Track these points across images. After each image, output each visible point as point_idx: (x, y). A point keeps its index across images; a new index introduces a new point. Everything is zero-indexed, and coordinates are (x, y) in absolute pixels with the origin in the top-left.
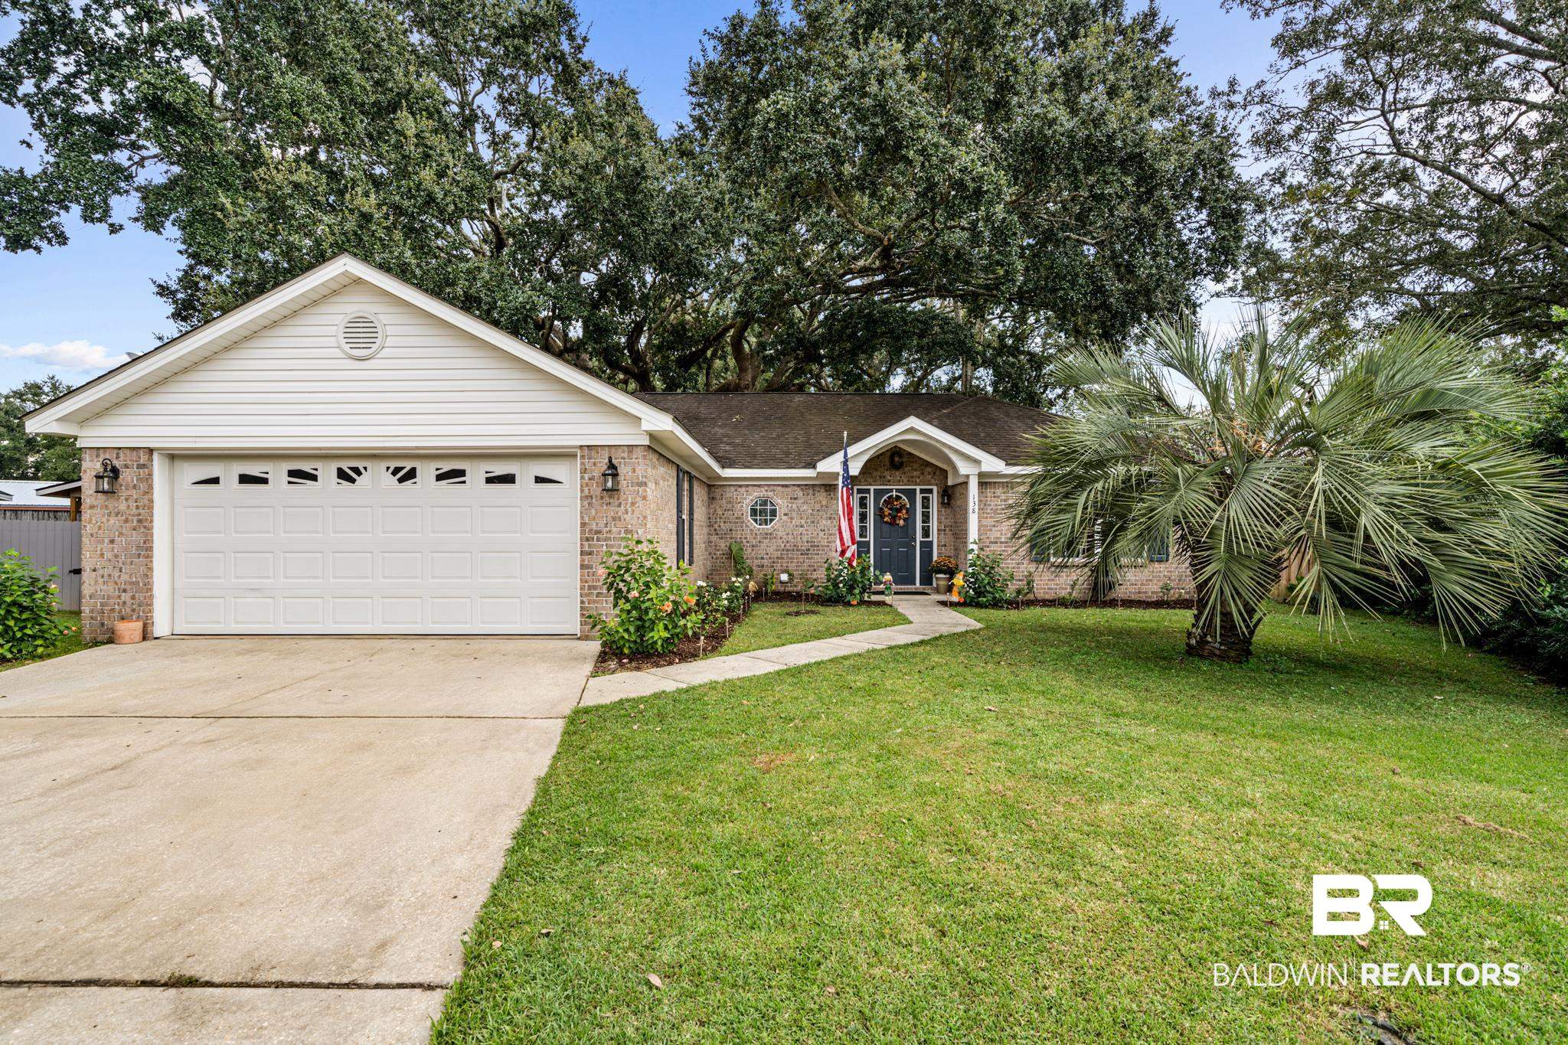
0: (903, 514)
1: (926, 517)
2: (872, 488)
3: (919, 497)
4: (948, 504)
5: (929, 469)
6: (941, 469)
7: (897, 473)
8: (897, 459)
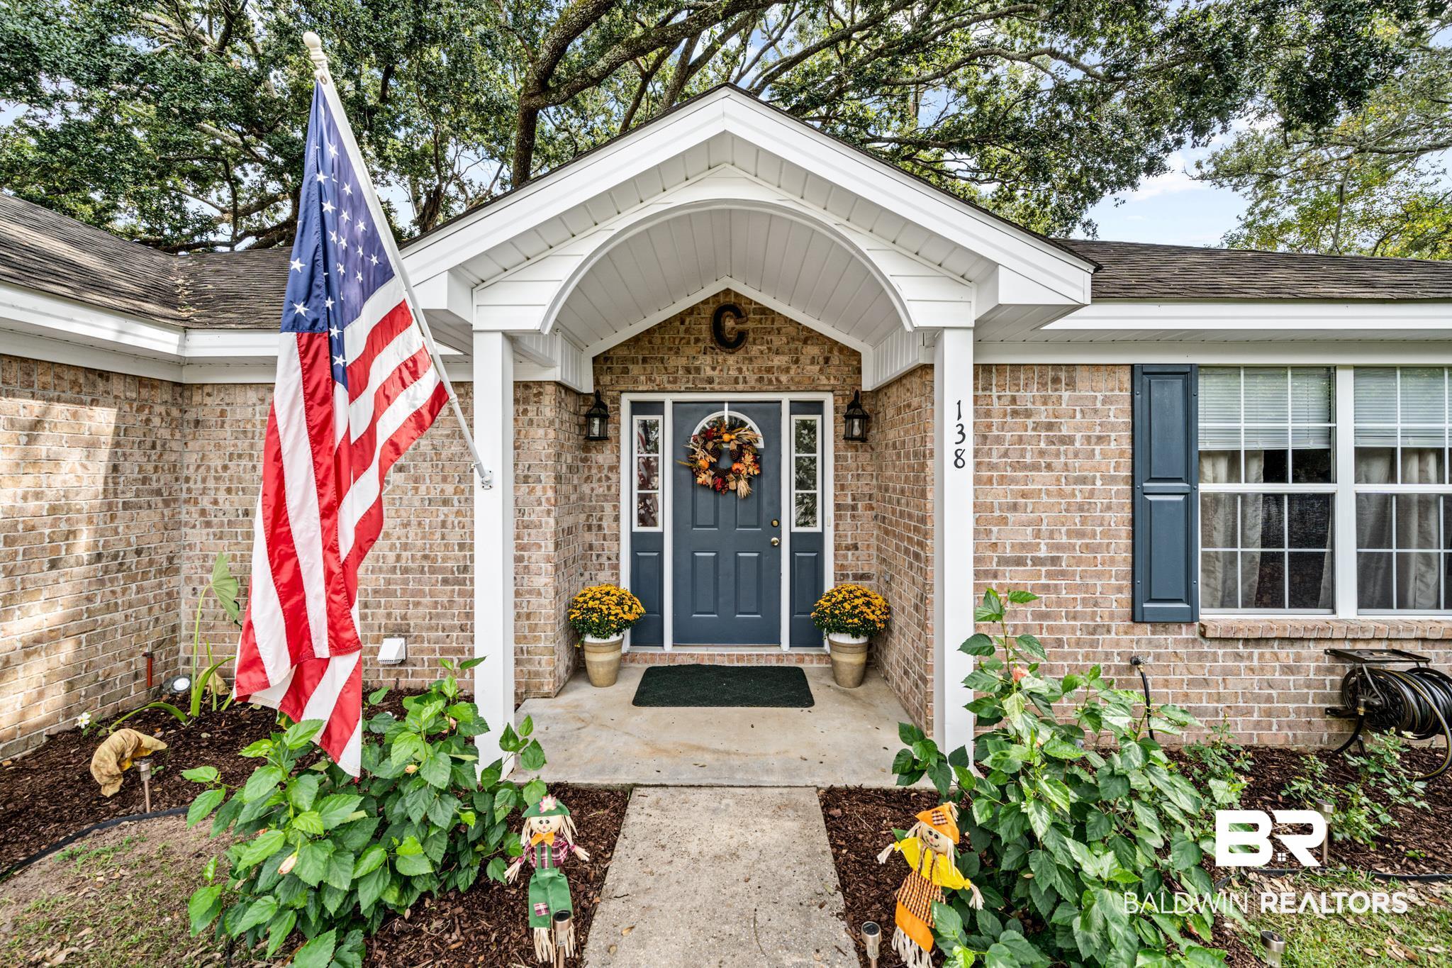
0: (747, 465)
1: (806, 476)
2: (668, 399)
3: (788, 424)
4: (863, 439)
5: (812, 350)
6: (843, 349)
7: (731, 360)
8: (729, 323)
